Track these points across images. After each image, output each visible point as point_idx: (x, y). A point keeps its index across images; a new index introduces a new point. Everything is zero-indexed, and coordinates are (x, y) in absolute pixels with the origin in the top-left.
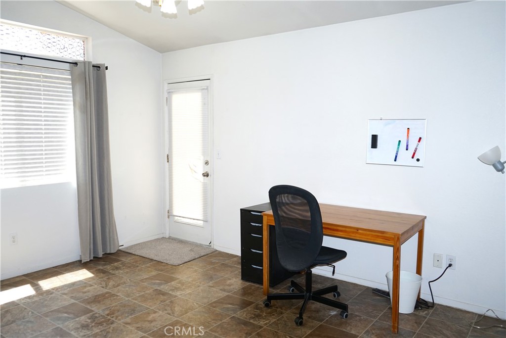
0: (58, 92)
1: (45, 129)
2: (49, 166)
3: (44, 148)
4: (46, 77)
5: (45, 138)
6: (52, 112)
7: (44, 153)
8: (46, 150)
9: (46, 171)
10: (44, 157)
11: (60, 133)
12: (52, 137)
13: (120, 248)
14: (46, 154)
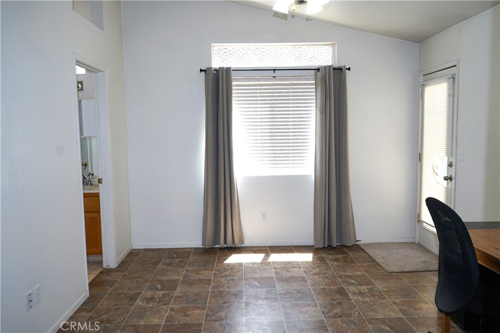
0: (304, 96)
1: (293, 129)
2: (295, 160)
3: (291, 145)
4: (295, 84)
5: (292, 136)
6: (299, 114)
7: (291, 148)
8: (292, 146)
9: (293, 164)
10: (291, 152)
11: (305, 132)
12: (298, 136)
13: (357, 243)
14: (292, 150)
